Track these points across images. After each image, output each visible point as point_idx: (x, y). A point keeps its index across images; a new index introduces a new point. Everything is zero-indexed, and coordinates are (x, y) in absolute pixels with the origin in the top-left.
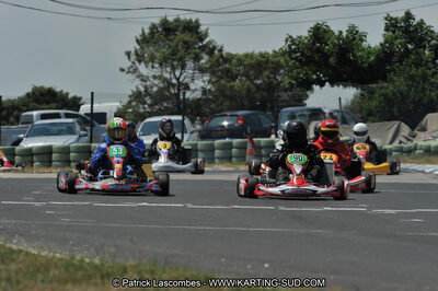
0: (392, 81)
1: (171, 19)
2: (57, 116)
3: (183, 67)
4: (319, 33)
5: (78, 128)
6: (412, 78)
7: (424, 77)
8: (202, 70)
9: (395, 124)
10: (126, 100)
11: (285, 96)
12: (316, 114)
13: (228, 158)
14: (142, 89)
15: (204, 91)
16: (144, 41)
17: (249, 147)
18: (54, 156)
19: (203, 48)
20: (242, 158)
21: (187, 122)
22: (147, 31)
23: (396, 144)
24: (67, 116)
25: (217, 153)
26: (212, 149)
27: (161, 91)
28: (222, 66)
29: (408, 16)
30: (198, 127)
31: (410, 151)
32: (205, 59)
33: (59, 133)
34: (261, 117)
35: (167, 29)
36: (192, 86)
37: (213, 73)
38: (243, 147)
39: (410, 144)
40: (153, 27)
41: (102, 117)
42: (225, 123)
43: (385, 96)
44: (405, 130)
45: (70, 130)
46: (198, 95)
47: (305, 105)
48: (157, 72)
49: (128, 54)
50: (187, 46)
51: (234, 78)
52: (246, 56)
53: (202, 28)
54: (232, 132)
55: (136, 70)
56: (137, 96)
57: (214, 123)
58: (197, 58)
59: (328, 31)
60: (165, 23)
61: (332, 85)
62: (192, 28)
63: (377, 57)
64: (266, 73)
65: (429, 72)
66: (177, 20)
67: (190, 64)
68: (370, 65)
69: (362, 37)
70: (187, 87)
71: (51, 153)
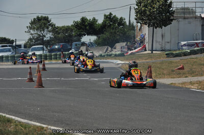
0: (105, 34)
1: (40, 16)
2: (6, 46)
3: (44, 30)
4: (83, 20)
5: (12, 50)
6: (111, 33)
7: (115, 33)
8: (50, 32)
9: (107, 47)
10: (27, 41)
11: (75, 38)
12: (83, 44)
13: (56, 58)
14: (32, 37)
15: (50, 38)
16: (32, 23)
17: (62, 55)
18: (4, 58)
19: (50, 25)
20: (60, 58)
21: (44, 47)
22: (33, 20)
23: (107, 53)
24: (9, 46)
25: (53, 57)
26: (51, 56)
27: (37, 38)
28: (55, 30)
29: (111, 14)
30: (49, 48)
31: (110, 55)
32: (50, 28)
33: (6, 51)
34: (67, 45)
35: (39, 19)
36: (47, 36)
37: (53, 32)
38: (60, 55)
39: (111, 53)
40: (34, 19)
41: (20, 46)
42: (56, 47)
43: (103, 38)
44: (110, 49)
45: (9, 51)
46: (49, 38)
47: (81, 41)
48: (35, 32)
49: (27, 27)
50: (45, 24)
51: (59, 33)
52: (63, 27)
53: (49, 19)
54: (58, 50)
55: (30, 32)
56: (30, 39)
57: (53, 47)
58: (48, 28)
59: (86, 19)
60: (38, 17)
61: (88, 35)
62: (46, 19)
63: (101, 26)
64: (69, 32)
65: (116, 31)
66: (42, 17)
67: (46, 30)
68: (99, 29)
69: (97, 21)
70: (45, 37)
71: (3, 58)
